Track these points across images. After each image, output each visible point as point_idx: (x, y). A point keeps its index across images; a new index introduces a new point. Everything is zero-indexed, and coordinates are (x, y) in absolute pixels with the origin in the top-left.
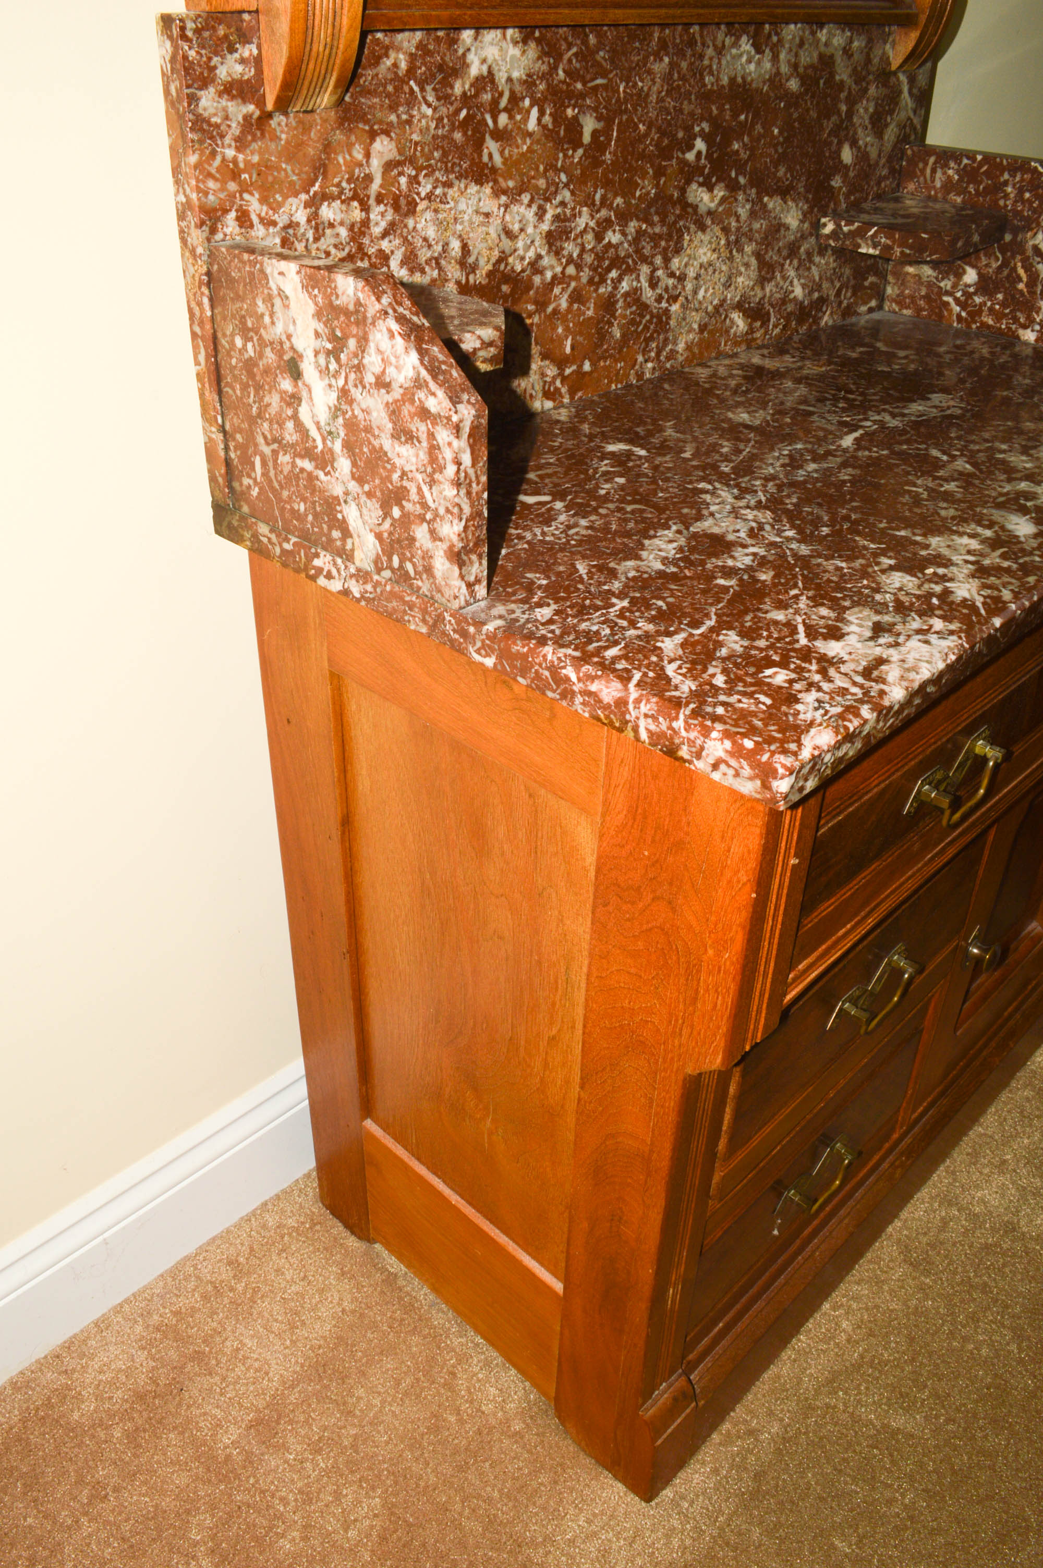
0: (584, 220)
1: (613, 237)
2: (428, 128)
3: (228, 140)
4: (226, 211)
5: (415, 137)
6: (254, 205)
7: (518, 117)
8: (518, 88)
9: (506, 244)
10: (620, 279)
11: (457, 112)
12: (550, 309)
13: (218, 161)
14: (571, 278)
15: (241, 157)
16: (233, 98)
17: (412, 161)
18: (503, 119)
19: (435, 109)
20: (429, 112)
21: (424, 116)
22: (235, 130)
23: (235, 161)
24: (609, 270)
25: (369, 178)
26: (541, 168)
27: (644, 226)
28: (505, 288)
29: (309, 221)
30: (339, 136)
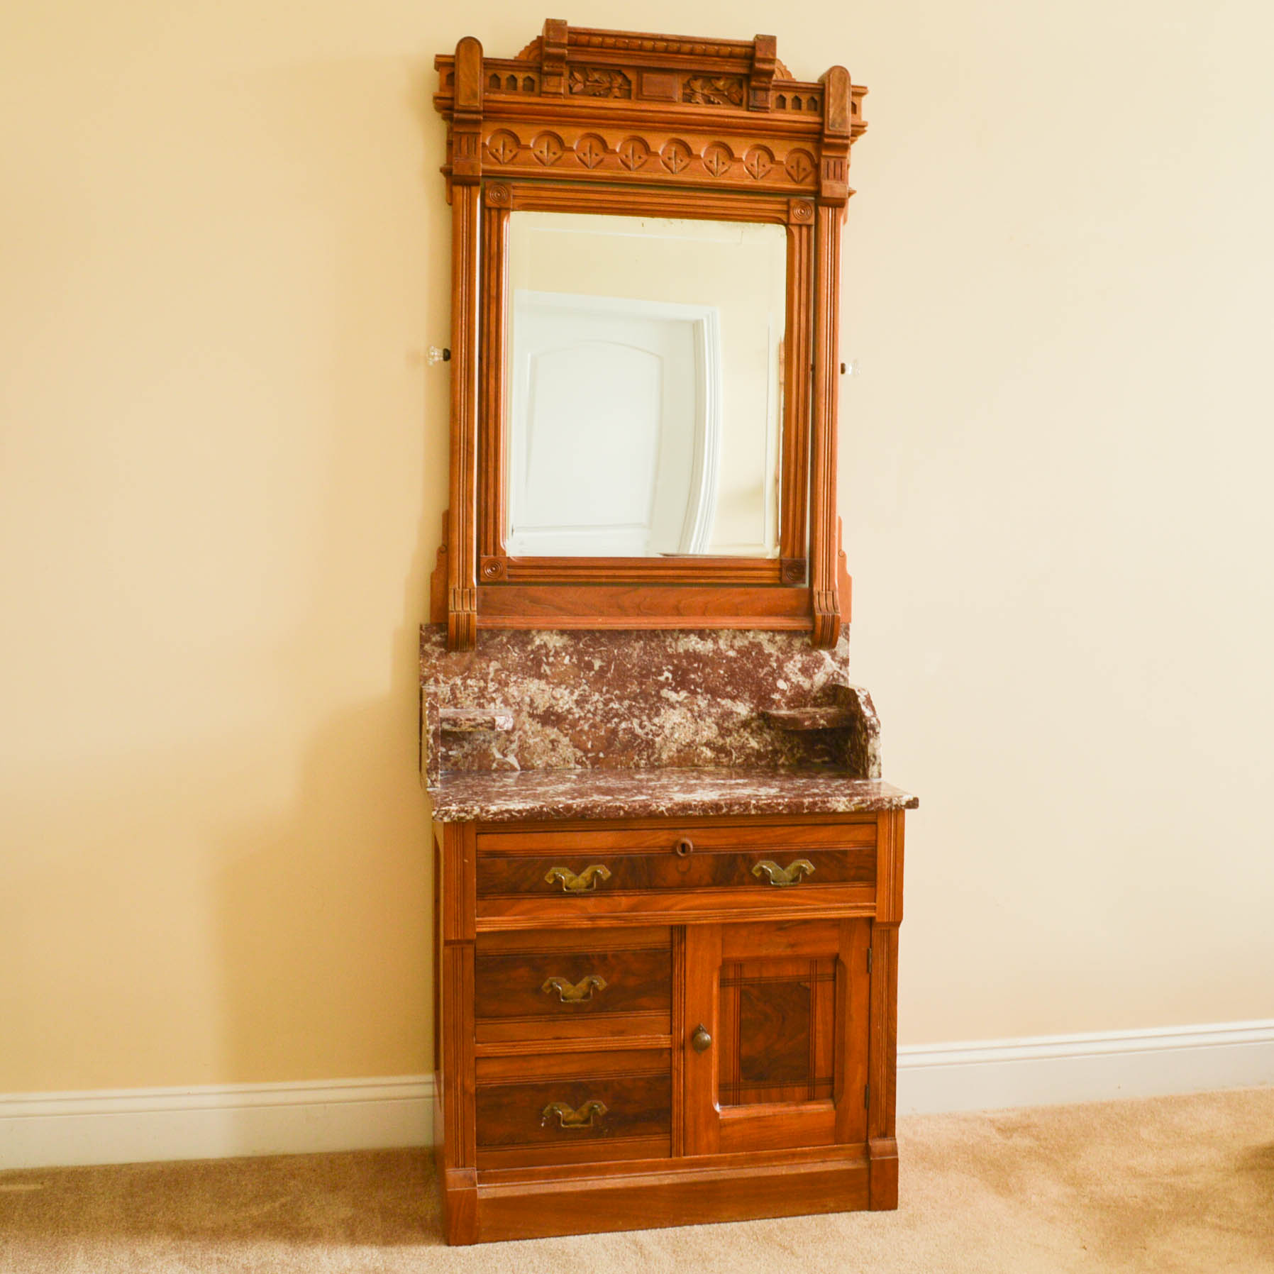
0: (596, 697)
1: (615, 705)
2: (515, 660)
3: (434, 657)
4: (430, 678)
5: (509, 662)
6: (441, 677)
7: (559, 659)
8: (559, 649)
9: (554, 702)
10: (620, 722)
11: (529, 655)
12: (578, 729)
13: (429, 663)
14: (590, 718)
15: (437, 663)
16: (436, 646)
17: (508, 670)
18: (551, 659)
19: (518, 654)
20: (516, 655)
21: (514, 656)
22: (436, 655)
23: (435, 664)
24: (613, 718)
25: (488, 674)
26: (572, 677)
27: (634, 703)
28: (552, 717)
29: (462, 684)
30: (477, 660)
